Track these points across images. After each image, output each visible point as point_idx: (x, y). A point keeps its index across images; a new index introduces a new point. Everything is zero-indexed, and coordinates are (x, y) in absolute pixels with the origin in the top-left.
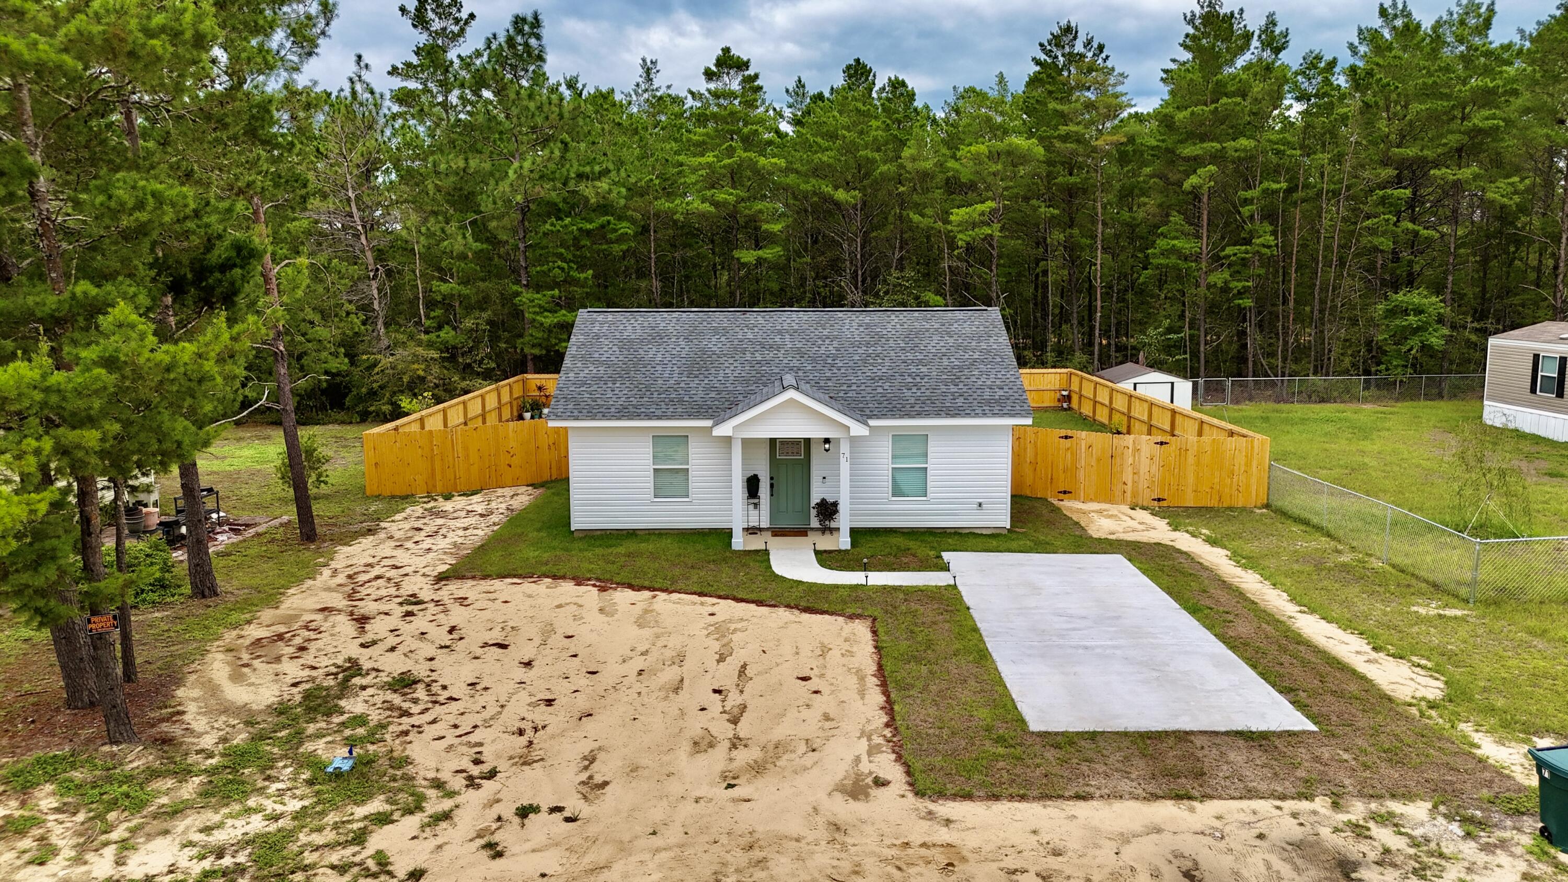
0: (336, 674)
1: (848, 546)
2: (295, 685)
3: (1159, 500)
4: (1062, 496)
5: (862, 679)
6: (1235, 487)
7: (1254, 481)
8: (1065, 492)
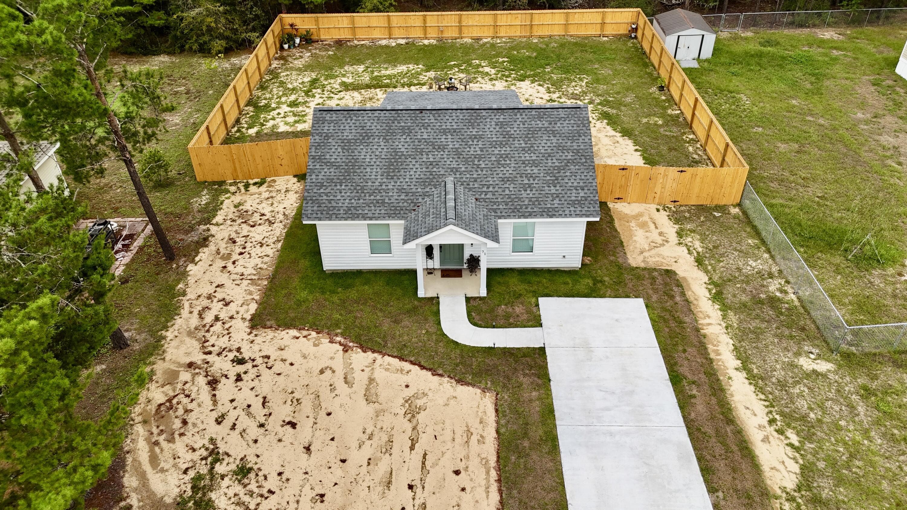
0: (205, 458)
1: (485, 295)
2: (185, 472)
3: (675, 202)
4: (616, 200)
5: (488, 473)
6: (722, 194)
7: (734, 191)
8: (619, 199)
